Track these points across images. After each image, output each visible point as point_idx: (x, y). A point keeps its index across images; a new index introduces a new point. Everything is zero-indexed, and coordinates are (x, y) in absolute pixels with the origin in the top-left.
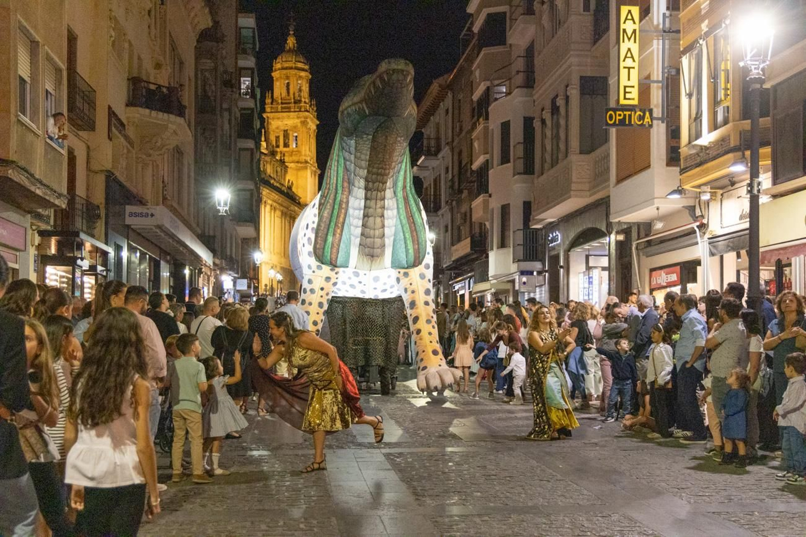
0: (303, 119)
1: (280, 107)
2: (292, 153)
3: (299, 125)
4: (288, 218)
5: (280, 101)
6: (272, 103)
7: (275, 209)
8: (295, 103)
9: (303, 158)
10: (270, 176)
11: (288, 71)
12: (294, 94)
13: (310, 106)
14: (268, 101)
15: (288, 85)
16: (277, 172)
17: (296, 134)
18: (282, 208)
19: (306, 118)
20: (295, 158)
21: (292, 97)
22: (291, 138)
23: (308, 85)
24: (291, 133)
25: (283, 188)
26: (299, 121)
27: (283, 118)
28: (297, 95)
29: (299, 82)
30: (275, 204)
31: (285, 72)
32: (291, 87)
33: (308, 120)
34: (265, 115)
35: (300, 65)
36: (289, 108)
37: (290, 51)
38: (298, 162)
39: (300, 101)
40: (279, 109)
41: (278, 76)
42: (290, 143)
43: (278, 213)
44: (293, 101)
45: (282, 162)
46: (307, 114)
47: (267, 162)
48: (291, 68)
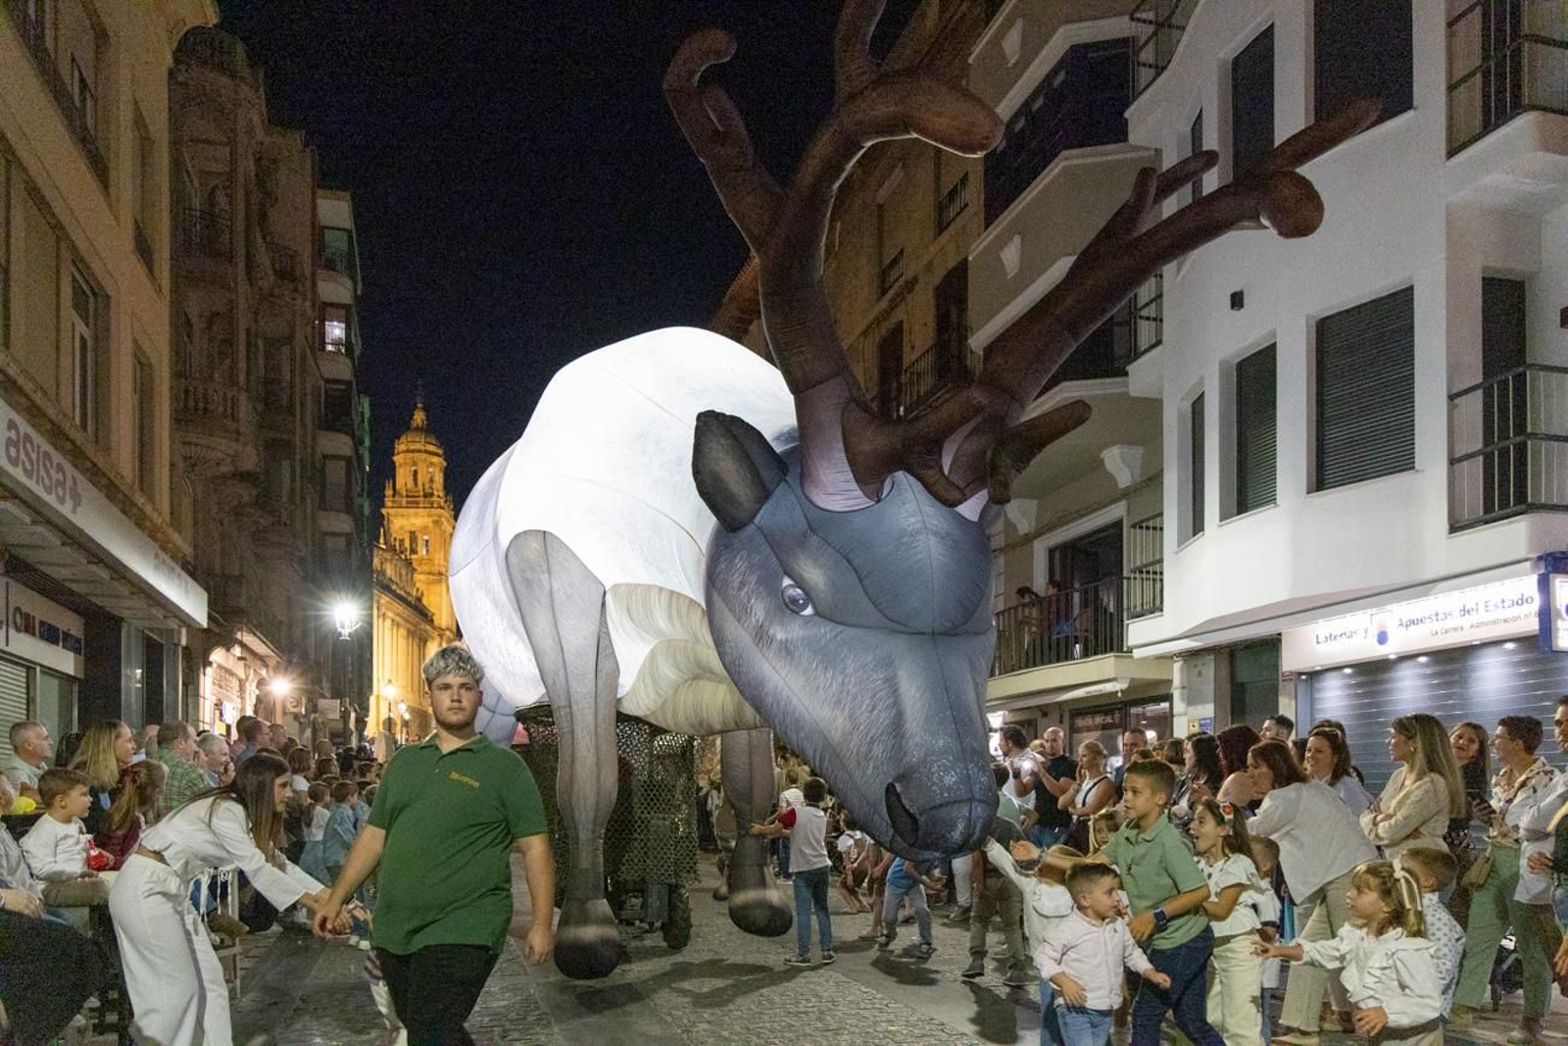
0: (435, 518)
1: (404, 500)
2: (421, 561)
3: (431, 525)
4: (416, 640)
5: (404, 493)
6: (394, 496)
7: (398, 625)
8: (425, 496)
9: (436, 569)
10: (391, 579)
11: (416, 454)
12: (424, 485)
13: (446, 502)
14: (389, 492)
15: (415, 472)
16: (401, 576)
17: (426, 537)
18: (408, 626)
19: (440, 516)
20: (426, 568)
21: (421, 488)
22: (420, 541)
23: (441, 475)
24: (419, 535)
25: (410, 599)
26: (430, 520)
27: (409, 516)
28: (427, 486)
29: (431, 470)
30: (398, 619)
31: (411, 455)
32: (419, 476)
33: (443, 520)
34: (384, 511)
35: (431, 448)
36: (418, 503)
37: (417, 429)
38: (429, 573)
39: (432, 495)
40: (404, 504)
41: (402, 461)
42: (419, 548)
43: (403, 631)
44: (421, 493)
45: (409, 563)
46: (440, 511)
47: (386, 560)
48: (419, 451)
